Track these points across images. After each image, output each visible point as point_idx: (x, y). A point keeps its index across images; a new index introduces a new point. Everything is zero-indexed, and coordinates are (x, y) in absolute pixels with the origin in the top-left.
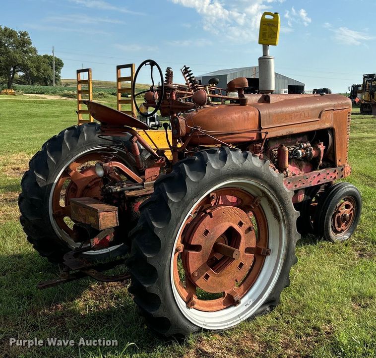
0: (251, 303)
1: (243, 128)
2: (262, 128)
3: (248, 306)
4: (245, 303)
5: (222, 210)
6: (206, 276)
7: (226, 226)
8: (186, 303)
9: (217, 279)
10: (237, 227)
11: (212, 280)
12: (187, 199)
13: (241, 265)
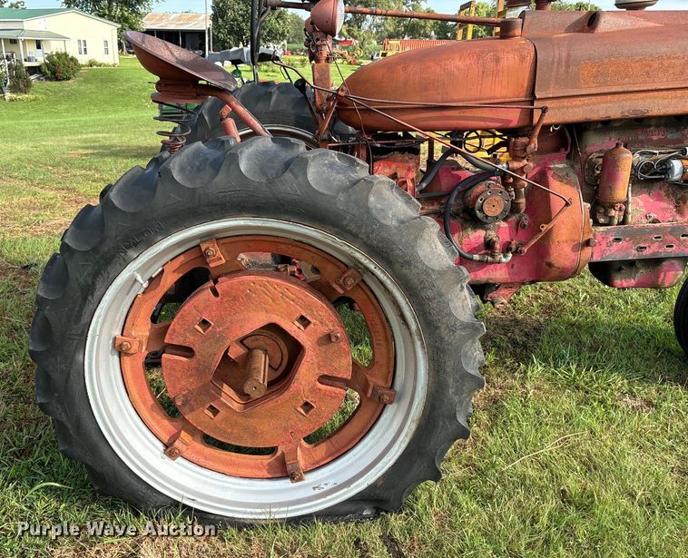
0: (326, 488)
1: (478, 96)
2: (535, 98)
3: (317, 491)
4: (316, 482)
5: (242, 283)
6: (212, 408)
7: (258, 320)
8: (166, 446)
9: (241, 421)
10: (293, 328)
11: (226, 420)
12: (105, 249)
13: (307, 406)
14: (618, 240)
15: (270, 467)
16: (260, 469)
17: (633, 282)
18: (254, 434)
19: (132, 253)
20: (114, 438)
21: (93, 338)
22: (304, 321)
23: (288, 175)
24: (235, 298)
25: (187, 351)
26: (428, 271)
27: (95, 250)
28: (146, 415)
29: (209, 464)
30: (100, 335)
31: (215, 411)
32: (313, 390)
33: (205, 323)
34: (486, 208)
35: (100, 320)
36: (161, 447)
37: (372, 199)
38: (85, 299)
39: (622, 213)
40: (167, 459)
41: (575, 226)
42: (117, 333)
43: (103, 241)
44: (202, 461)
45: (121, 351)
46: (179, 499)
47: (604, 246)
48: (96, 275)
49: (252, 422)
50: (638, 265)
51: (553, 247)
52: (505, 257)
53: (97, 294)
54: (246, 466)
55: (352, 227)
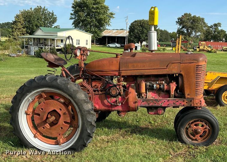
2: (120, 70)
5: (49, 101)
6: (43, 127)
7: (52, 109)
8: (34, 135)
9: (49, 131)
10: (59, 111)
11: (46, 130)
12: (23, 93)
13: (62, 128)
14: (143, 102)
15: (55, 142)
16: (53, 143)
17: (153, 113)
18: (51, 134)
19: (28, 93)
20: (23, 131)
21: (21, 110)
22: (61, 110)
23: (54, 81)
24: (48, 104)
25: (39, 115)
26: (79, 100)
27: (22, 92)
28: (31, 128)
29: (43, 141)
30: (22, 109)
31: (44, 128)
32: (63, 124)
33: (42, 109)
34: (112, 93)
35: (22, 106)
36: (33, 135)
37: (69, 86)
38: (19, 102)
39: (146, 96)
40: (34, 138)
41: (133, 98)
42: (26, 110)
43: (23, 91)
44: (41, 140)
45: (27, 114)
46: (35, 146)
47: (140, 103)
48: (21, 98)
49: (51, 131)
50: (153, 108)
51: (129, 102)
52: (119, 104)
53: (22, 101)
54: (51, 142)
55: (65, 91)
